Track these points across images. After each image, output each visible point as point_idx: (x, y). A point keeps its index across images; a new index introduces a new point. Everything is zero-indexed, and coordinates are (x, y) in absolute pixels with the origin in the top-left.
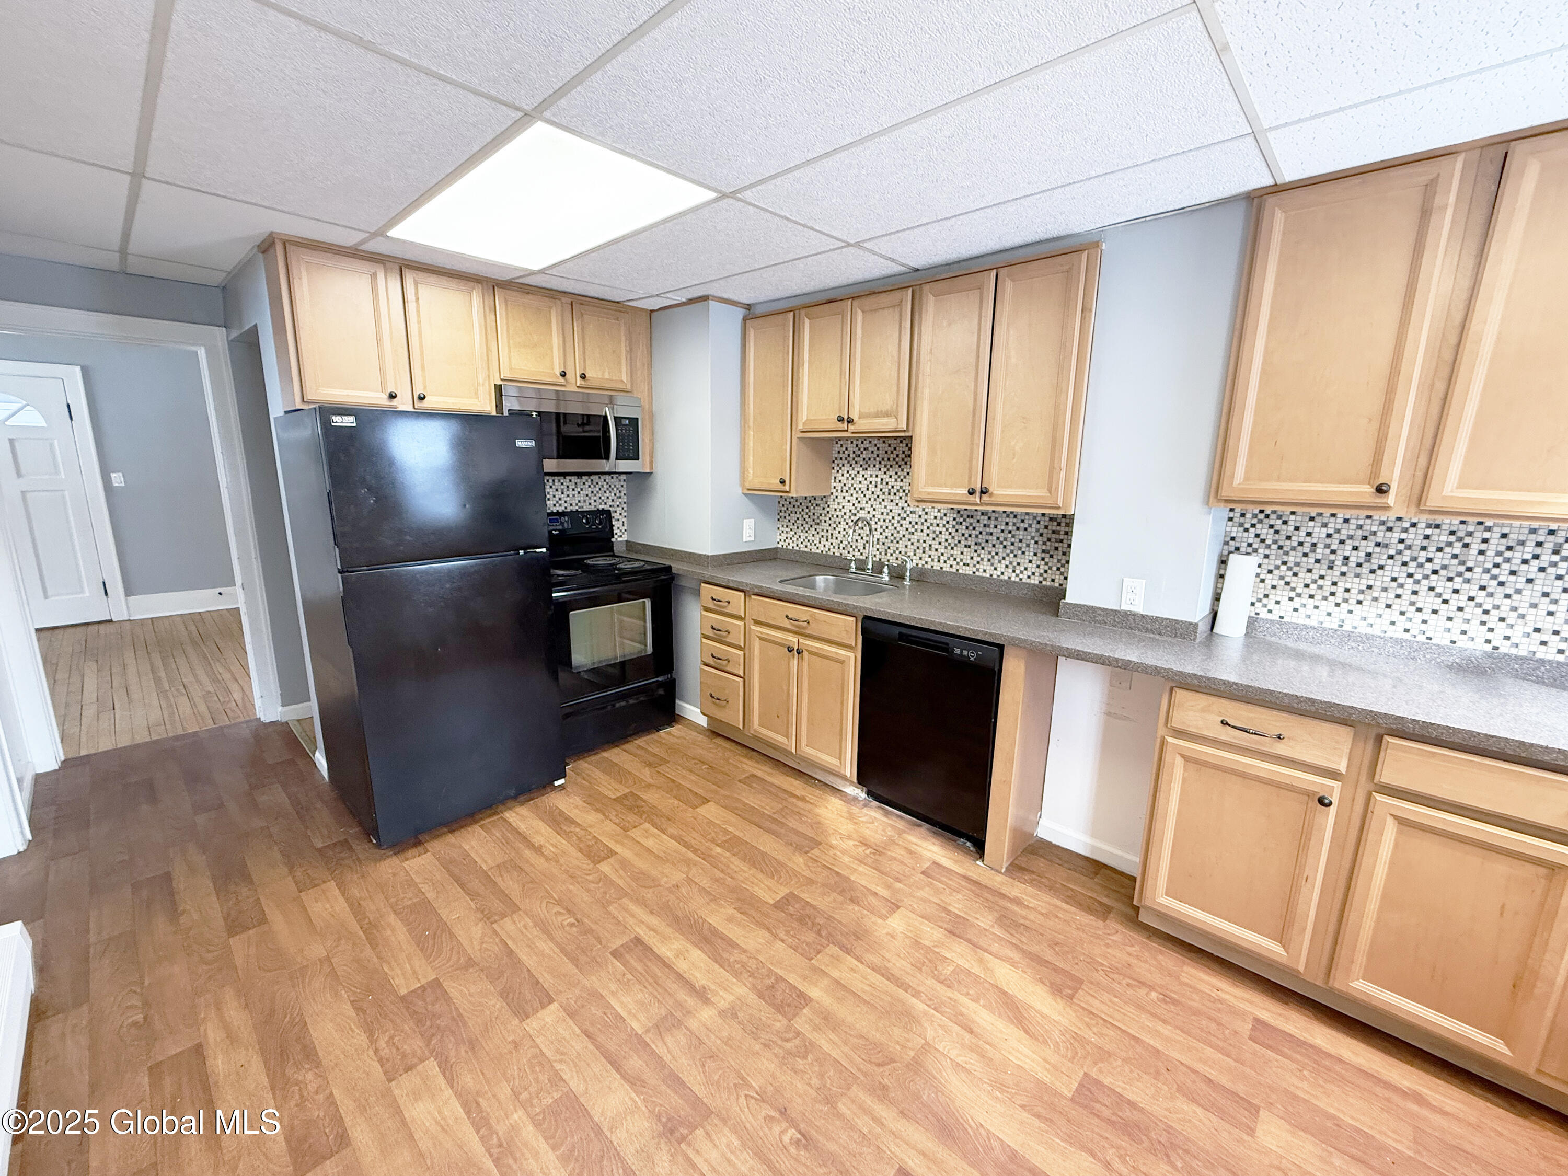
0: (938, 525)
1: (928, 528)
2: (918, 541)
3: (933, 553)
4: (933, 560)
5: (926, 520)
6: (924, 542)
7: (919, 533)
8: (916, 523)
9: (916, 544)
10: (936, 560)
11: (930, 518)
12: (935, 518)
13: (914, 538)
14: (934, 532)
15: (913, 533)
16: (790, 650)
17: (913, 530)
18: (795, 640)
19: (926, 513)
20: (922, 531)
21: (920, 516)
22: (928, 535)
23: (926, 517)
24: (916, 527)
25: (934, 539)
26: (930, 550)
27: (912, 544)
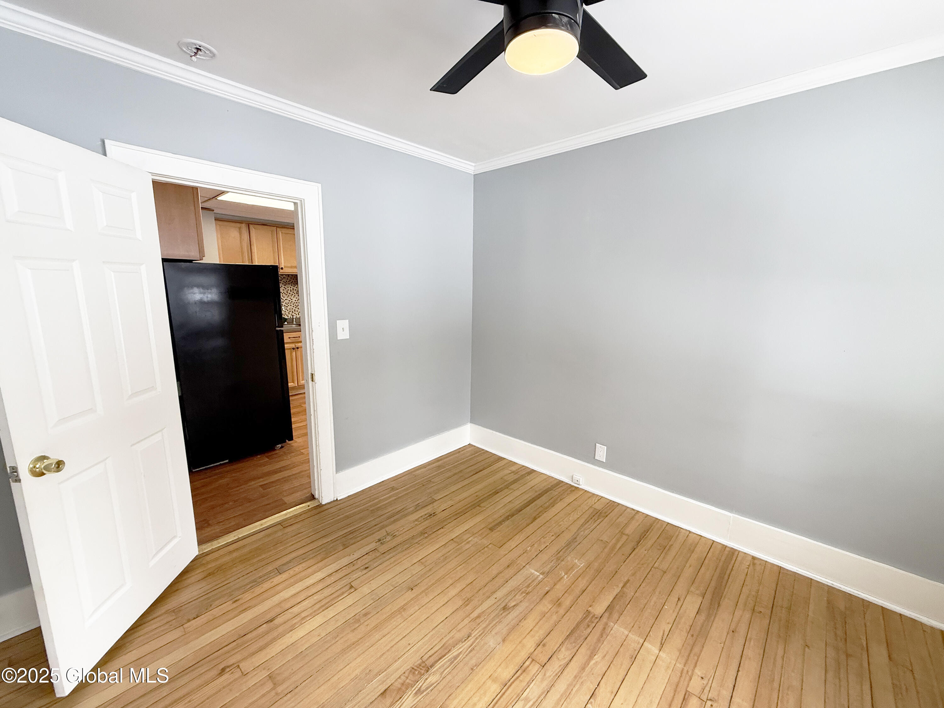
0: (297, 303)
1: (293, 304)
2: (290, 309)
3: (296, 312)
4: (296, 315)
5: (292, 302)
6: (292, 309)
7: (290, 306)
8: (288, 303)
9: (289, 310)
10: (297, 314)
11: (294, 301)
12: (295, 300)
13: (288, 308)
14: (296, 305)
15: (287, 307)
16: (293, 349)
17: (287, 306)
18: (294, 345)
19: (292, 299)
20: (291, 305)
21: (289, 301)
22: (293, 307)
23: (292, 301)
24: (288, 304)
25: (296, 308)
26: (295, 311)
27: (288, 310)
